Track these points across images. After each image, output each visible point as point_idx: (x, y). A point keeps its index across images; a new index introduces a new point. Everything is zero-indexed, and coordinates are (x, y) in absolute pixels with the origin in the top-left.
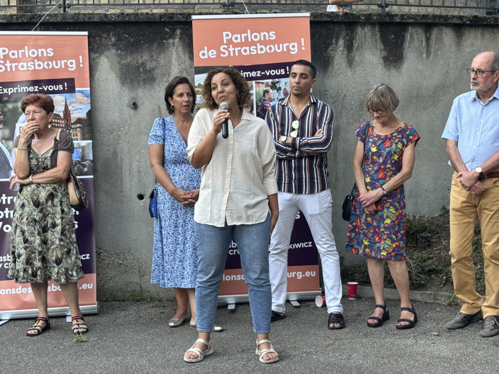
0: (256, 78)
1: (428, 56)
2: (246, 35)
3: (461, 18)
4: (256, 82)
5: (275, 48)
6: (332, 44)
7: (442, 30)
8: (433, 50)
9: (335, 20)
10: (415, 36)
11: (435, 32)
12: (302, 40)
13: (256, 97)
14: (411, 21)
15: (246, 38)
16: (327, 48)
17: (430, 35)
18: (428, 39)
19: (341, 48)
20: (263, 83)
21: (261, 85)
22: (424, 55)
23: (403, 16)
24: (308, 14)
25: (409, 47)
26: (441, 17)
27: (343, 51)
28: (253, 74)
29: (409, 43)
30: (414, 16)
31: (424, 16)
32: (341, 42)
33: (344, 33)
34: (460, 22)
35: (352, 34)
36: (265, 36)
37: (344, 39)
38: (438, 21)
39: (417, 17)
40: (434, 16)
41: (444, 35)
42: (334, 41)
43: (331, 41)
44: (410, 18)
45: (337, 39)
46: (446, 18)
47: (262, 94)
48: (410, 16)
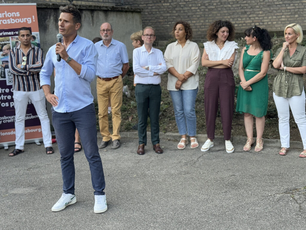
0: (11, 35)
1: (93, 25)
2: (4, 14)
3: (107, 7)
4: (11, 38)
5: (19, 20)
6: (47, 19)
7: (98, 13)
8: (95, 22)
9: (48, 7)
10: (87, 15)
11: (95, 13)
12: (33, 16)
13: (12, 45)
14: (84, 8)
15: (5, 15)
16: (45, 21)
17: (93, 15)
18: (92, 17)
19: (52, 21)
20: (15, 38)
21: (14, 39)
22: (91, 24)
23: (80, 6)
24: (35, 4)
25: (84, 21)
26: (98, 6)
27: (53, 22)
28: (10, 33)
29: (84, 19)
30: (86, 6)
31: (90, 6)
32: (52, 18)
33: (53, 14)
34: (106, 9)
35: (57, 14)
36: (14, 14)
37: (53, 16)
38: (96, 8)
39: (87, 7)
40: (95, 6)
41: (100, 15)
42: (48, 17)
43: (47, 17)
44: (84, 7)
45: (50, 16)
46: (100, 7)
47: (15, 43)
48: (83, 6)
